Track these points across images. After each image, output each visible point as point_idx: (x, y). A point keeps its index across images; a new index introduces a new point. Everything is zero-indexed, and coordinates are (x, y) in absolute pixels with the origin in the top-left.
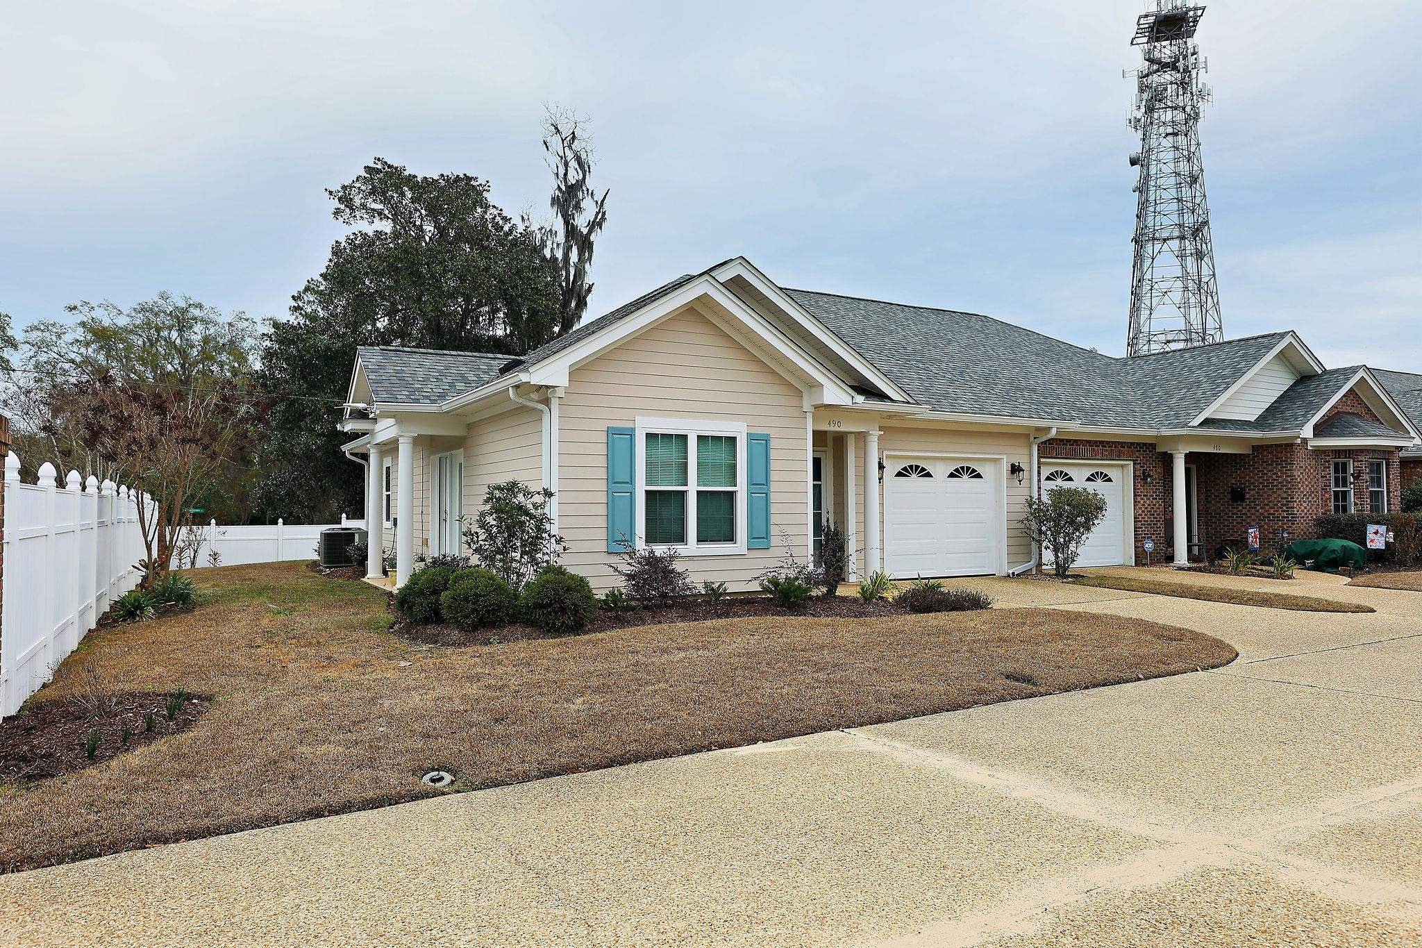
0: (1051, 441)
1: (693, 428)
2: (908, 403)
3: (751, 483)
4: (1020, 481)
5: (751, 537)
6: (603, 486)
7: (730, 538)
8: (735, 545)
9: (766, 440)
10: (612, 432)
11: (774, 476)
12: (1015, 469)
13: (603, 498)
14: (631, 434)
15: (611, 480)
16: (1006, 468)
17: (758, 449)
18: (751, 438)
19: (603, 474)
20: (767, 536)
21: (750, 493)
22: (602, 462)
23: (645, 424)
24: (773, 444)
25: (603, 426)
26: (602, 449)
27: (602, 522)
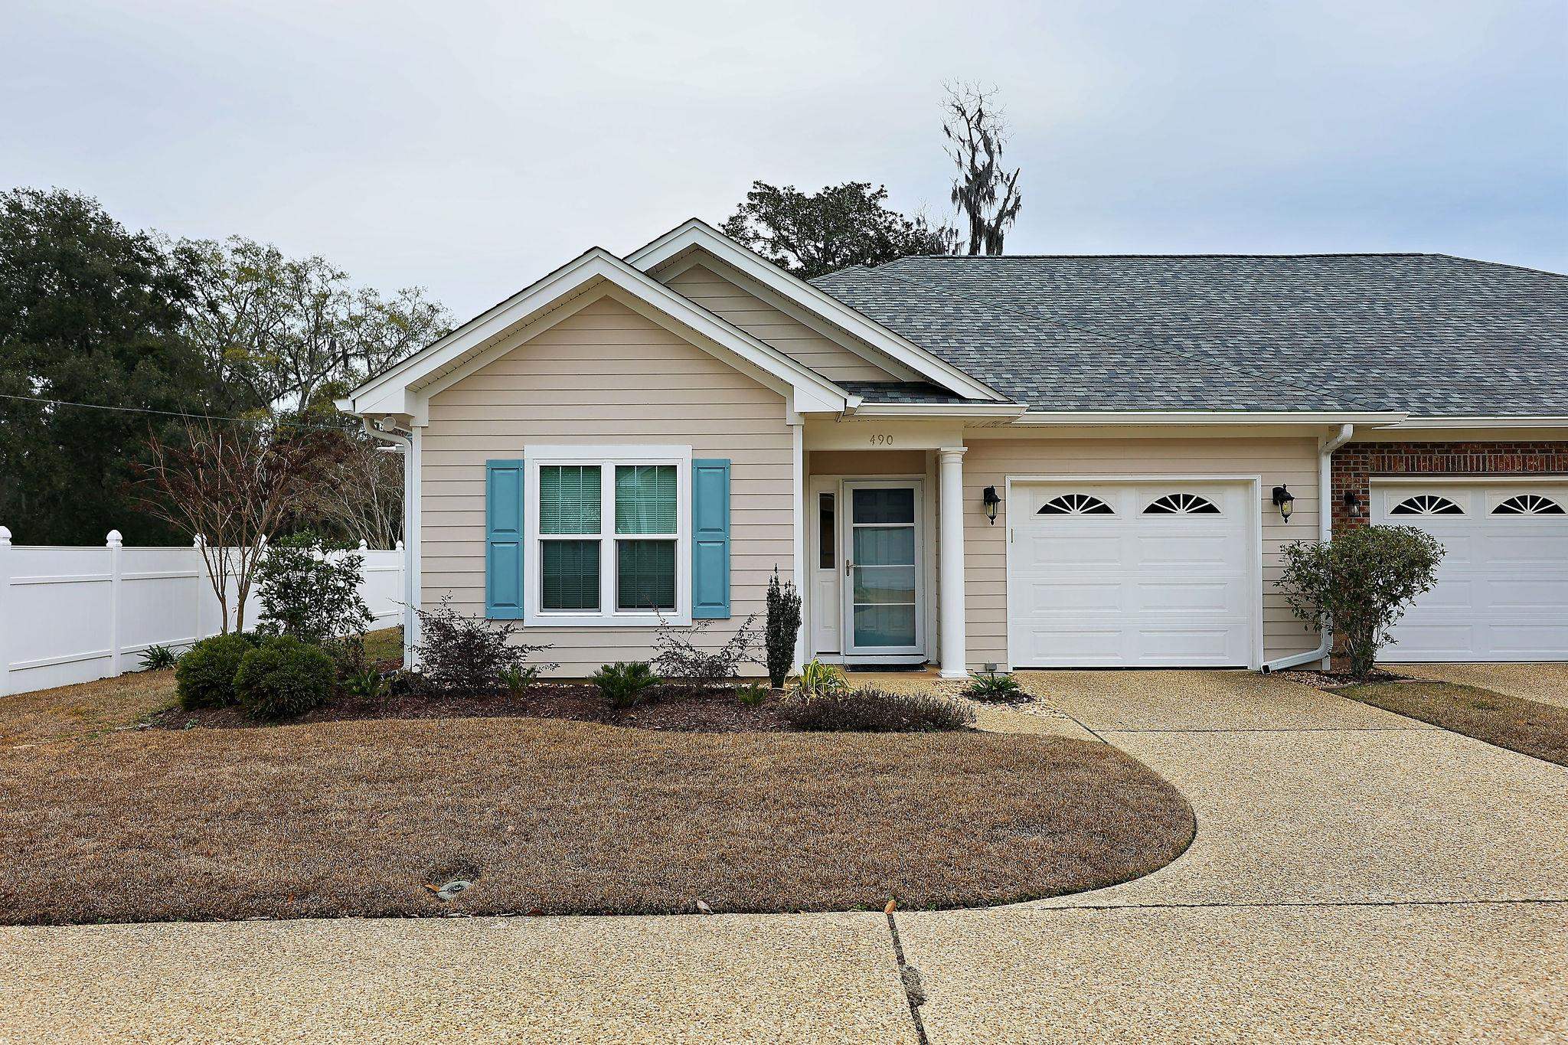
0: (1349, 446)
1: (607, 456)
2: (994, 401)
3: (698, 527)
4: (1286, 516)
5: (698, 601)
6: (481, 534)
7: (669, 603)
8: (675, 614)
9: (724, 467)
10: (494, 467)
11: (736, 518)
12: (1280, 496)
13: (481, 550)
14: (518, 467)
15: (492, 528)
16: (1261, 494)
17: (710, 479)
18: (698, 466)
19: (480, 519)
20: (724, 601)
21: (697, 544)
22: (481, 504)
23: (536, 456)
24: (736, 472)
25: (482, 459)
26: (481, 489)
27: (480, 580)
